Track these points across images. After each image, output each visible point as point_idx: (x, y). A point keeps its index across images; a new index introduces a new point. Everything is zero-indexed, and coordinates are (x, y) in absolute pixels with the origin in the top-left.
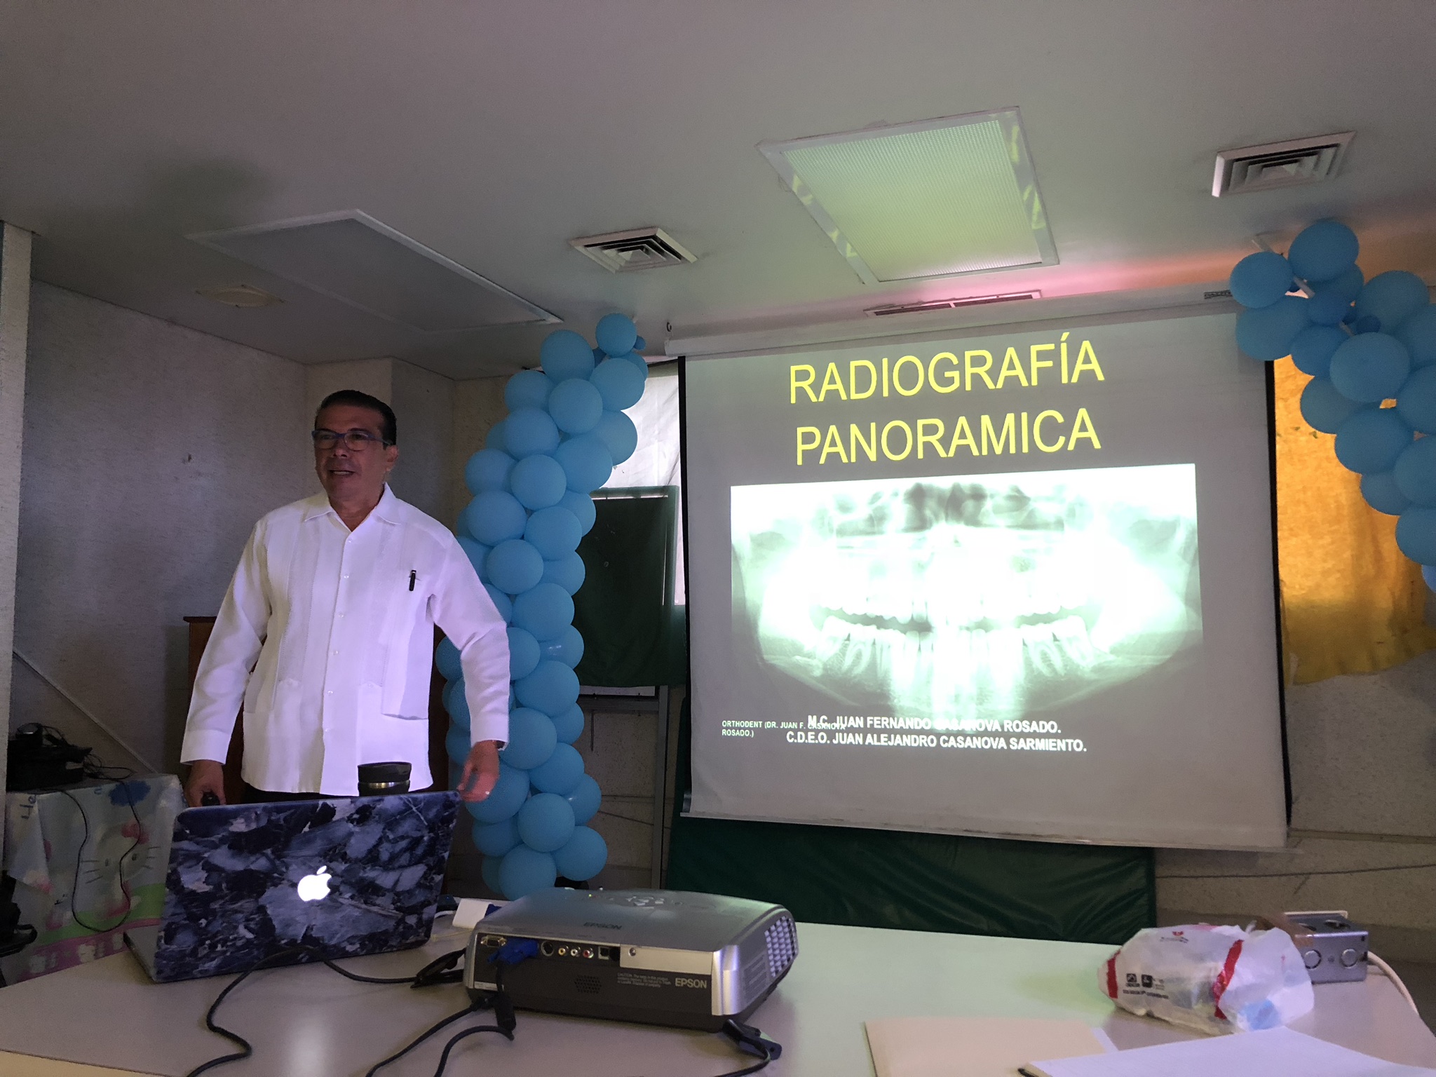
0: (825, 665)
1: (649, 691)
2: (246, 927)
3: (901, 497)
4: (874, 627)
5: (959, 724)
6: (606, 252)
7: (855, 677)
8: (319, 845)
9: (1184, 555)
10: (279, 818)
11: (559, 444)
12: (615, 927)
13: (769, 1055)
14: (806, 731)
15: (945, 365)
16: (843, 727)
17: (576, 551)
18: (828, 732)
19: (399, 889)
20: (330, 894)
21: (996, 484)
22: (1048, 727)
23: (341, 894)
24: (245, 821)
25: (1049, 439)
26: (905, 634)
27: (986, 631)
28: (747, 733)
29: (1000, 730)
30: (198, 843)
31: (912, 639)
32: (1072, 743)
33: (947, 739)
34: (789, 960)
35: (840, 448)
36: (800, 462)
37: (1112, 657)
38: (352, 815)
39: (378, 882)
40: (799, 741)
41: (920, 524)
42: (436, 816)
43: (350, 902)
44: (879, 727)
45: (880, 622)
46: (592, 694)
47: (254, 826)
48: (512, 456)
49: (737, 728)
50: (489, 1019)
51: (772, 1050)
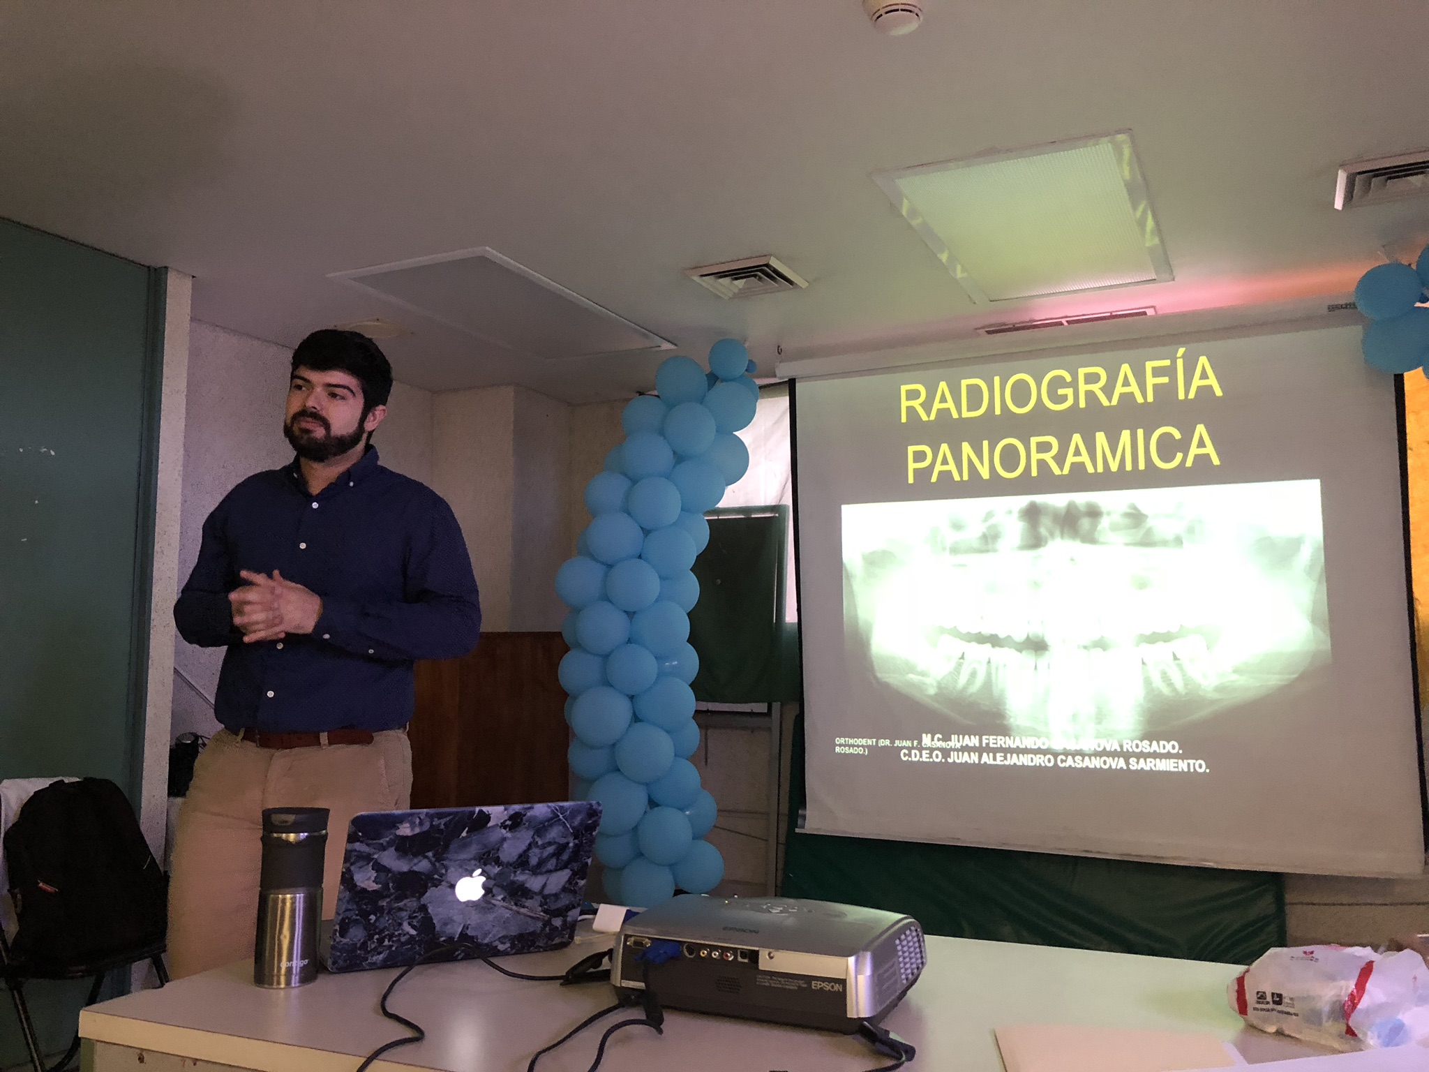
0: (939, 683)
1: (761, 707)
2: (409, 924)
3: (1016, 515)
4: (988, 646)
5: (1077, 743)
6: (721, 280)
7: (971, 695)
8: (474, 850)
9: (1309, 571)
10: (440, 824)
11: (674, 466)
12: (752, 931)
13: (904, 1056)
14: (921, 749)
15: (1057, 383)
16: (958, 746)
17: (691, 570)
18: (943, 750)
19: (546, 892)
20: (484, 896)
21: (1113, 502)
22: (1169, 747)
23: (493, 896)
24: (410, 826)
25: (1166, 455)
26: (1021, 652)
27: (1104, 650)
28: (861, 750)
29: (1119, 750)
30: (368, 845)
31: (1027, 658)
32: (1194, 764)
33: (1064, 758)
34: (918, 968)
35: (952, 467)
36: (911, 480)
37: (1235, 677)
38: (506, 821)
39: (527, 885)
40: (914, 759)
41: (1035, 541)
42: (581, 824)
43: (502, 903)
44: (995, 746)
45: (994, 641)
46: (705, 709)
47: (417, 830)
48: (631, 479)
49: (852, 746)
50: (638, 1014)
51: (906, 1052)
